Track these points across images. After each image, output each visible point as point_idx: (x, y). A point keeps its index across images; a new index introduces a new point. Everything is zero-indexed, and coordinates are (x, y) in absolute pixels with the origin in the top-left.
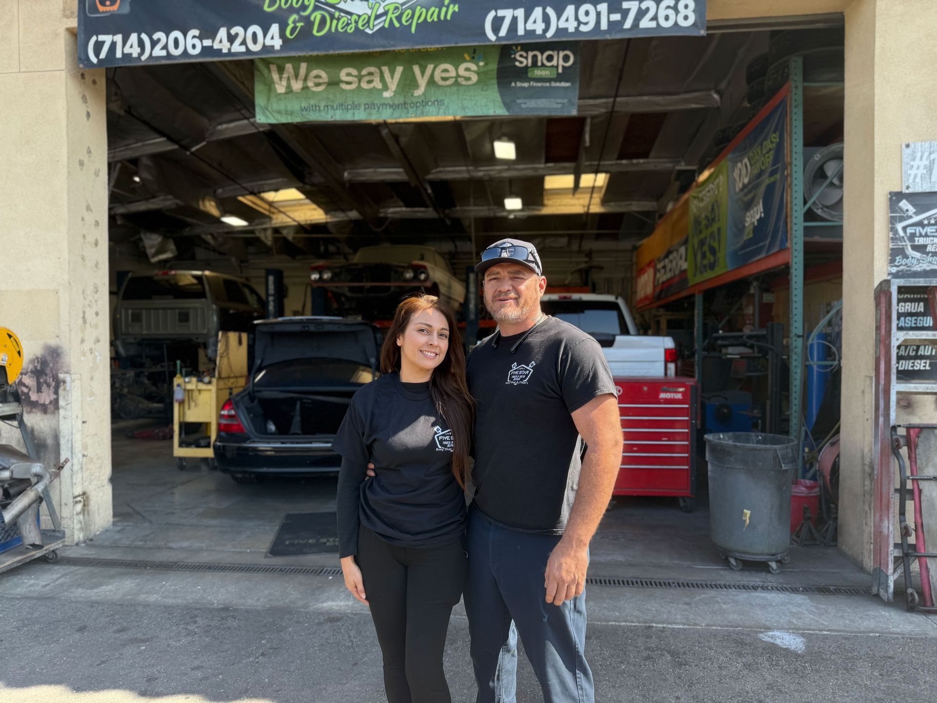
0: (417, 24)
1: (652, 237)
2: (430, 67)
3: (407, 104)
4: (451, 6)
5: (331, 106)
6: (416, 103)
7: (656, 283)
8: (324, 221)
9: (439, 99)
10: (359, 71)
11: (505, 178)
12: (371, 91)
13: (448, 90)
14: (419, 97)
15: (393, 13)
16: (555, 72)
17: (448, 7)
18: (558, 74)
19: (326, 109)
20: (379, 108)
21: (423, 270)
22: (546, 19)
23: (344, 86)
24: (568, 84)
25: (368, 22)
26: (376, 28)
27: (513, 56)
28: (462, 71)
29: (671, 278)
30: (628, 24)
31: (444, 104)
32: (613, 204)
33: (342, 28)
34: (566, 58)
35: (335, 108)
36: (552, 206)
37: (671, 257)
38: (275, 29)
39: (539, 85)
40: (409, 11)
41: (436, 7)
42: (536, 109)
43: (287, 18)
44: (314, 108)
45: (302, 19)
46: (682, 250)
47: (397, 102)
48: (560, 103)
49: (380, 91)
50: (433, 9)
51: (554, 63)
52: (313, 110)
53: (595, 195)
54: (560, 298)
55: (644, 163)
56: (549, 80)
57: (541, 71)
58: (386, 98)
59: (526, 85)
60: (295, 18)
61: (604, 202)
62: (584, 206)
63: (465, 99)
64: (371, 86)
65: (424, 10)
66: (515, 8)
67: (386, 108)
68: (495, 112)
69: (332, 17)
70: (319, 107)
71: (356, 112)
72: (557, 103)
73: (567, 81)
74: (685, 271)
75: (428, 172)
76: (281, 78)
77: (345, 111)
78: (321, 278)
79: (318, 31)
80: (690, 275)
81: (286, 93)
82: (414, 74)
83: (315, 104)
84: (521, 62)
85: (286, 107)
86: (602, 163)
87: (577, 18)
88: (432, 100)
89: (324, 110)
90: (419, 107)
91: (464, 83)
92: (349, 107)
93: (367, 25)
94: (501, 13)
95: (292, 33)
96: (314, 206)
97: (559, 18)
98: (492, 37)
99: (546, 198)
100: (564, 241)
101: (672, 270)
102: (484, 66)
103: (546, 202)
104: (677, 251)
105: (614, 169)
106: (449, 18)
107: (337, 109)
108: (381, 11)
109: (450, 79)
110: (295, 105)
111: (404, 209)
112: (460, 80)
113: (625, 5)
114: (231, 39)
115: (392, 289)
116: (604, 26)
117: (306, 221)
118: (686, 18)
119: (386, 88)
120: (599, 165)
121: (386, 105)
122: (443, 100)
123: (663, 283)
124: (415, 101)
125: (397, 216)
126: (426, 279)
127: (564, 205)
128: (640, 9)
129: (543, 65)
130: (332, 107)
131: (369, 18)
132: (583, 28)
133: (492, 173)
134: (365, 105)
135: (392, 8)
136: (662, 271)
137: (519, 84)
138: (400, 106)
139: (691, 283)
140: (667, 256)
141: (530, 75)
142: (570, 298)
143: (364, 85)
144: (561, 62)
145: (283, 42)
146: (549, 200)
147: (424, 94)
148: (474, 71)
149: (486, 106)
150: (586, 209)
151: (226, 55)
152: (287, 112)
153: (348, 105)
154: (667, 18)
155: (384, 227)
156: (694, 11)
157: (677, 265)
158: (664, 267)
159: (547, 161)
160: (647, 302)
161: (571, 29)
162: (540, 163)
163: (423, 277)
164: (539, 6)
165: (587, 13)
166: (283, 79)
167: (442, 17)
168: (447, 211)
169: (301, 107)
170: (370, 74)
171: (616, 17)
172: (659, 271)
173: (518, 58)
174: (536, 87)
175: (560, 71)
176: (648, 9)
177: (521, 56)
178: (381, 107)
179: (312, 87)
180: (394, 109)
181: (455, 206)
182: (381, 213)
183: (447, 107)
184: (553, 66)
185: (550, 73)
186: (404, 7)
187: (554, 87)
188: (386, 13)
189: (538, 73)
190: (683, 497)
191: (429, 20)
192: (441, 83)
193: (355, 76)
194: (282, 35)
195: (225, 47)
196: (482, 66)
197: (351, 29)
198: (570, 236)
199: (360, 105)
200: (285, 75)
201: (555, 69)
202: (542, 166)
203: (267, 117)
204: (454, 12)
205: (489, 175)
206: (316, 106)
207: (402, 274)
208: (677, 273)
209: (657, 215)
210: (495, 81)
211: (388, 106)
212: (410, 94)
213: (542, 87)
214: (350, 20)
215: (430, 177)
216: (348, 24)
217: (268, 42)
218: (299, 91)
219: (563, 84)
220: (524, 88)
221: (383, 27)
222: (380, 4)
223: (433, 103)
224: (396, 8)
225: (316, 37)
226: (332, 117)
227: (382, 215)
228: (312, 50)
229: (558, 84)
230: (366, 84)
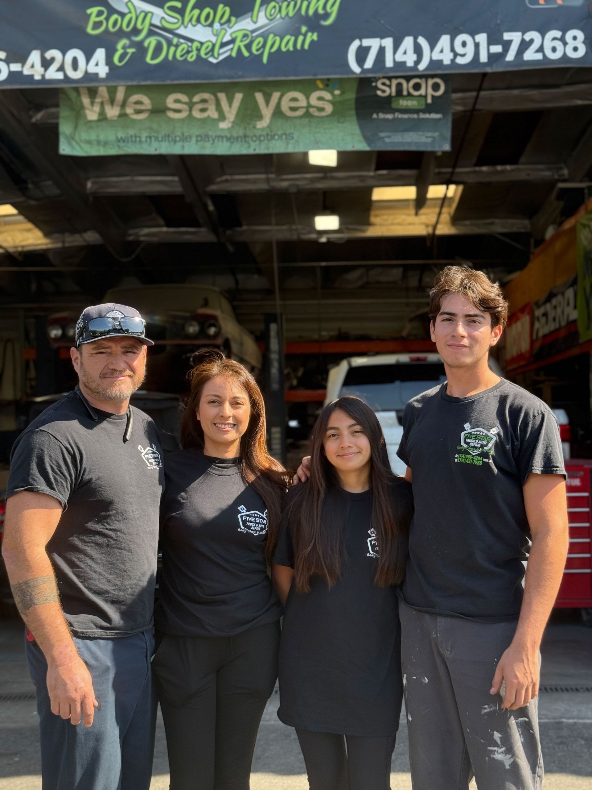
0: (270, 54)
1: (526, 270)
2: (276, 95)
3: (248, 137)
4: (309, 34)
5: (154, 137)
6: (260, 136)
7: (534, 337)
8: (44, 247)
9: (288, 132)
10: (191, 97)
11: (320, 189)
12: (204, 121)
13: (298, 121)
14: (263, 129)
15: (241, 41)
16: (423, 101)
17: (305, 35)
18: (427, 105)
19: (148, 140)
20: (213, 141)
21: (212, 322)
22: (418, 50)
23: (171, 114)
24: (438, 116)
25: (212, 50)
26: (221, 58)
27: (374, 84)
28: (313, 101)
29: (556, 331)
30: (510, 56)
31: (293, 138)
32: (467, 222)
33: (182, 56)
34: (436, 87)
35: (160, 139)
36: (381, 225)
37: (554, 301)
38: (100, 54)
39: (406, 116)
40: (261, 40)
41: (292, 35)
42: (402, 144)
43: (116, 43)
44: (133, 139)
45: (133, 44)
46: (570, 293)
47: (235, 134)
48: (430, 137)
49: (215, 122)
50: (288, 37)
51: (422, 92)
52: (132, 141)
53: (445, 210)
54: (412, 359)
55: (513, 171)
56: (417, 111)
57: (407, 100)
58: (222, 130)
59: (390, 116)
60: (125, 44)
61: (455, 220)
62: (427, 226)
63: (318, 132)
64: (205, 115)
65: (278, 39)
66: (382, 38)
67: (222, 141)
68: (353, 147)
69: (170, 43)
70: (140, 137)
71: (186, 144)
72: (427, 137)
73: (437, 112)
74: (574, 322)
75: (211, 182)
76: (92, 103)
77: (172, 143)
78: (64, 334)
79: (153, 58)
80: (581, 328)
81: (99, 120)
82: (256, 102)
83: (135, 134)
84: (384, 91)
85: (98, 136)
86: (458, 170)
87: (452, 49)
88: (280, 133)
89: (146, 141)
90: (263, 141)
91: (316, 114)
92: (178, 139)
93: (210, 54)
94: (366, 42)
95: (121, 60)
96: (30, 225)
97: (432, 49)
98: (356, 69)
99: (373, 213)
100: (397, 273)
101: (557, 319)
102: (340, 95)
103: (373, 219)
104: (563, 294)
105: (471, 179)
106: (306, 47)
107: (162, 141)
108: (227, 38)
109: (301, 109)
110: (110, 135)
111: (165, 229)
112: (311, 110)
113: (507, 36)
114: (46, 64)
115: (168, 348)
116: (484, 58)
117: (16, 247)
118: (575, 49)
119: (222, 117)
120: (452, 173)
121: (222, 137)
122: (293, 134)
123: (545, 336)
124: (258, 133)
125: (154, 239)
126: (217, 335)
127: (398, 224)
128: (523, 41)
129: (409, 94)
130: (157, 138)
131: (214, 45)
132: (460, 61)
133: (299, 183)
134: (197, 136)
135: (240, 35)
136: (543, 320)
137: (382, 116)
138: (240, 139)
139: (583, 339)
140: (548, 299)
141: (394, 105)
142: (425, 359)
143: (196, 114)
144: (430, 91)
145: (110, 69)
146: (376, 216)
147: (269, 127)
148: (329, 101)
149: (343, 140)
150: (430, 230)
151: (38, 82)
152: (99, 143)
153: (176, 137)
154: (554, 50)
155: (134, 256)
156: (584, 42)
157: (563, 312)
158: (545, 315)
159: (378, 168)
160: (523, 363)
161: (447, 62)
162: (369, 170)
163: (212, 331)
164: (409, 35)
165: (464, 44)
166: (95, 104)
167: (299, 46)
168: (229, 232)
169: (117, 138)
170: (204, 101)
171: (497, 49)
172: (538, 319)
173: (379, 85)
174: (402, 119)
175: (429, 101)
176: (532, 41)
177: (384, 84)
178: (216, 140)
179: (132, 114)
180: (232, 143)
181: (241, 225)
182: (130, 235)
183: (297, 141)
184: (420, 96)
185: (418, 104)
186: (254, 35)
187: (423, 119)
188: (233, 41)
189: (404, 103)
190: (586, 609)
191: (284, 49)
192: (289, 114)
193: (185, 103)
194: (109, 61)
195: (37, 72)
196: (338, 95)
197: (192, 57)
198: (406, 268)
199: (191, 137)
200: (98, 100)
201: (423, 99)
202: (372, 174)
203: (73, 147)
204: (312, 42)
205: (297, 186)
206: (136, 137)
207: (183, 327)
208: (563, 323)
209: (532, 241)
210: (353, 112)
211: (225, 139)
212: (251, 126)
213: (409, 119)
214: (191, 47)
215: (213, 188)
216: (188, 52)
217: (92, 69)
218: (116, 118)
219: (434, 116)
220: (388, 120)
221: (230, 57)
222: (226, 31)
223: (280, 137)
224: (245, 36)
225: (150, 65)
226: (156, 150)
227: (131, 238)
228: (145, 80)
229: (427, 116)
230: (199, 112)
